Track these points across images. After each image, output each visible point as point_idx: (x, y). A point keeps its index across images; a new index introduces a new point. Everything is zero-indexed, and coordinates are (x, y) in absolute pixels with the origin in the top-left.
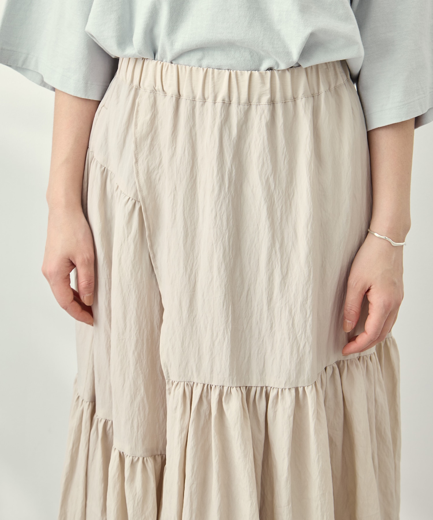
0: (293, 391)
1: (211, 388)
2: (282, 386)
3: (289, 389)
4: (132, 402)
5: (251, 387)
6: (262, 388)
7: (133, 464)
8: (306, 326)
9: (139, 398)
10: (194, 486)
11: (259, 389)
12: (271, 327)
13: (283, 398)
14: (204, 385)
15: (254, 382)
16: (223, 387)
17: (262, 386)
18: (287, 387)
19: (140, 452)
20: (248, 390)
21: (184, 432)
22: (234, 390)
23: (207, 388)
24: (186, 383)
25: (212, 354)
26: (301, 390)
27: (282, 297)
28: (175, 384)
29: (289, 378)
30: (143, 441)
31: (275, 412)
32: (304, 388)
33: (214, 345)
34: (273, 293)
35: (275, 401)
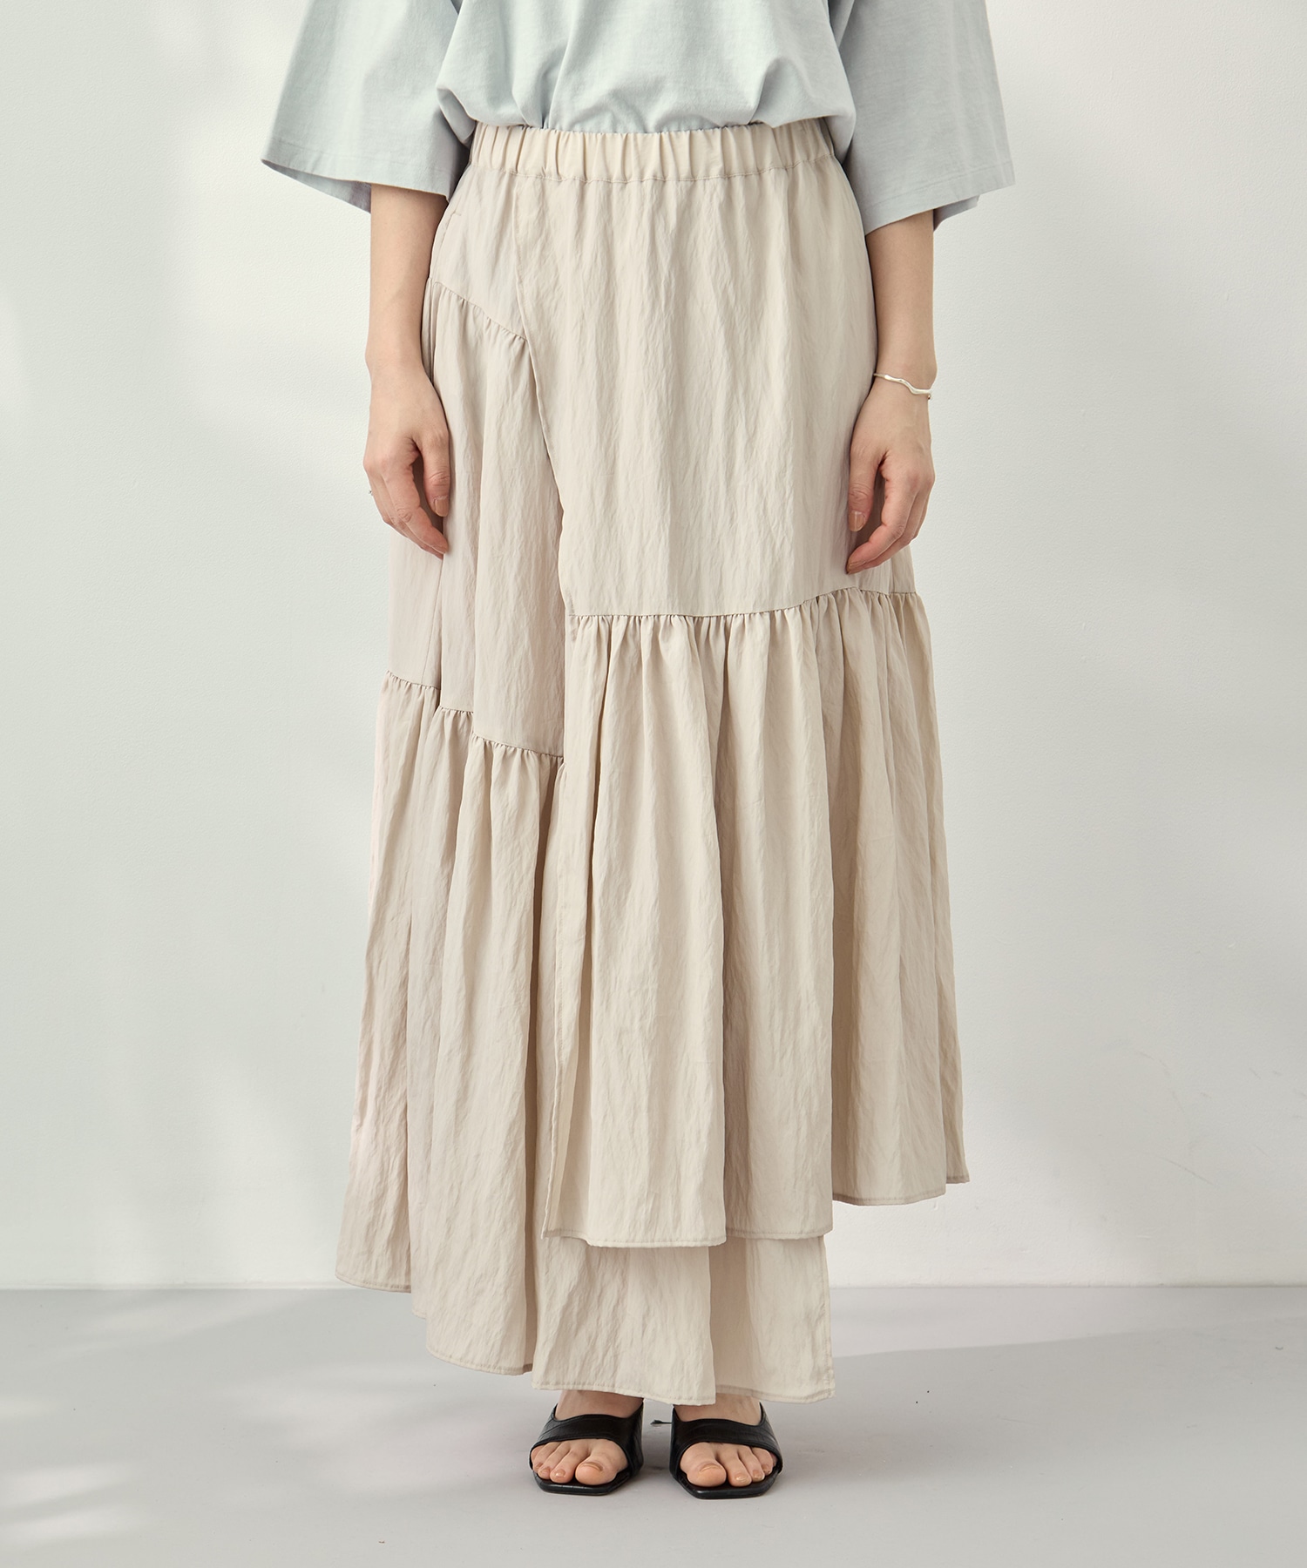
0: (767, 616)
1: (640, 622)
4: (509, 659)
5: (702, 618)
6: (718, 618)
7: (506, 758)
8: (784, 512)
9: (520, 653)
10: (616, 775)
11: (714, 620)
12: (732, 519)
13: (751, 629)
14: (629, 617)
15: (706, 609)
16: (659, 616)
17: (719, 615)
18: (758, 611)
19: (518, 740)
20: (698, 621)
21: (600, 693)
22: (675, 620)
23: (634, 622)
24: (600, 618)
25: (641, 567)
26: (778, 615)
27: (748, 469)
28: (582, 622)
29: (760, 595)
30: (524, 722)
31: (740, 654)
32: (782, 612)
33: (643, 552)
34: (733, 466)
35: (739, 636)
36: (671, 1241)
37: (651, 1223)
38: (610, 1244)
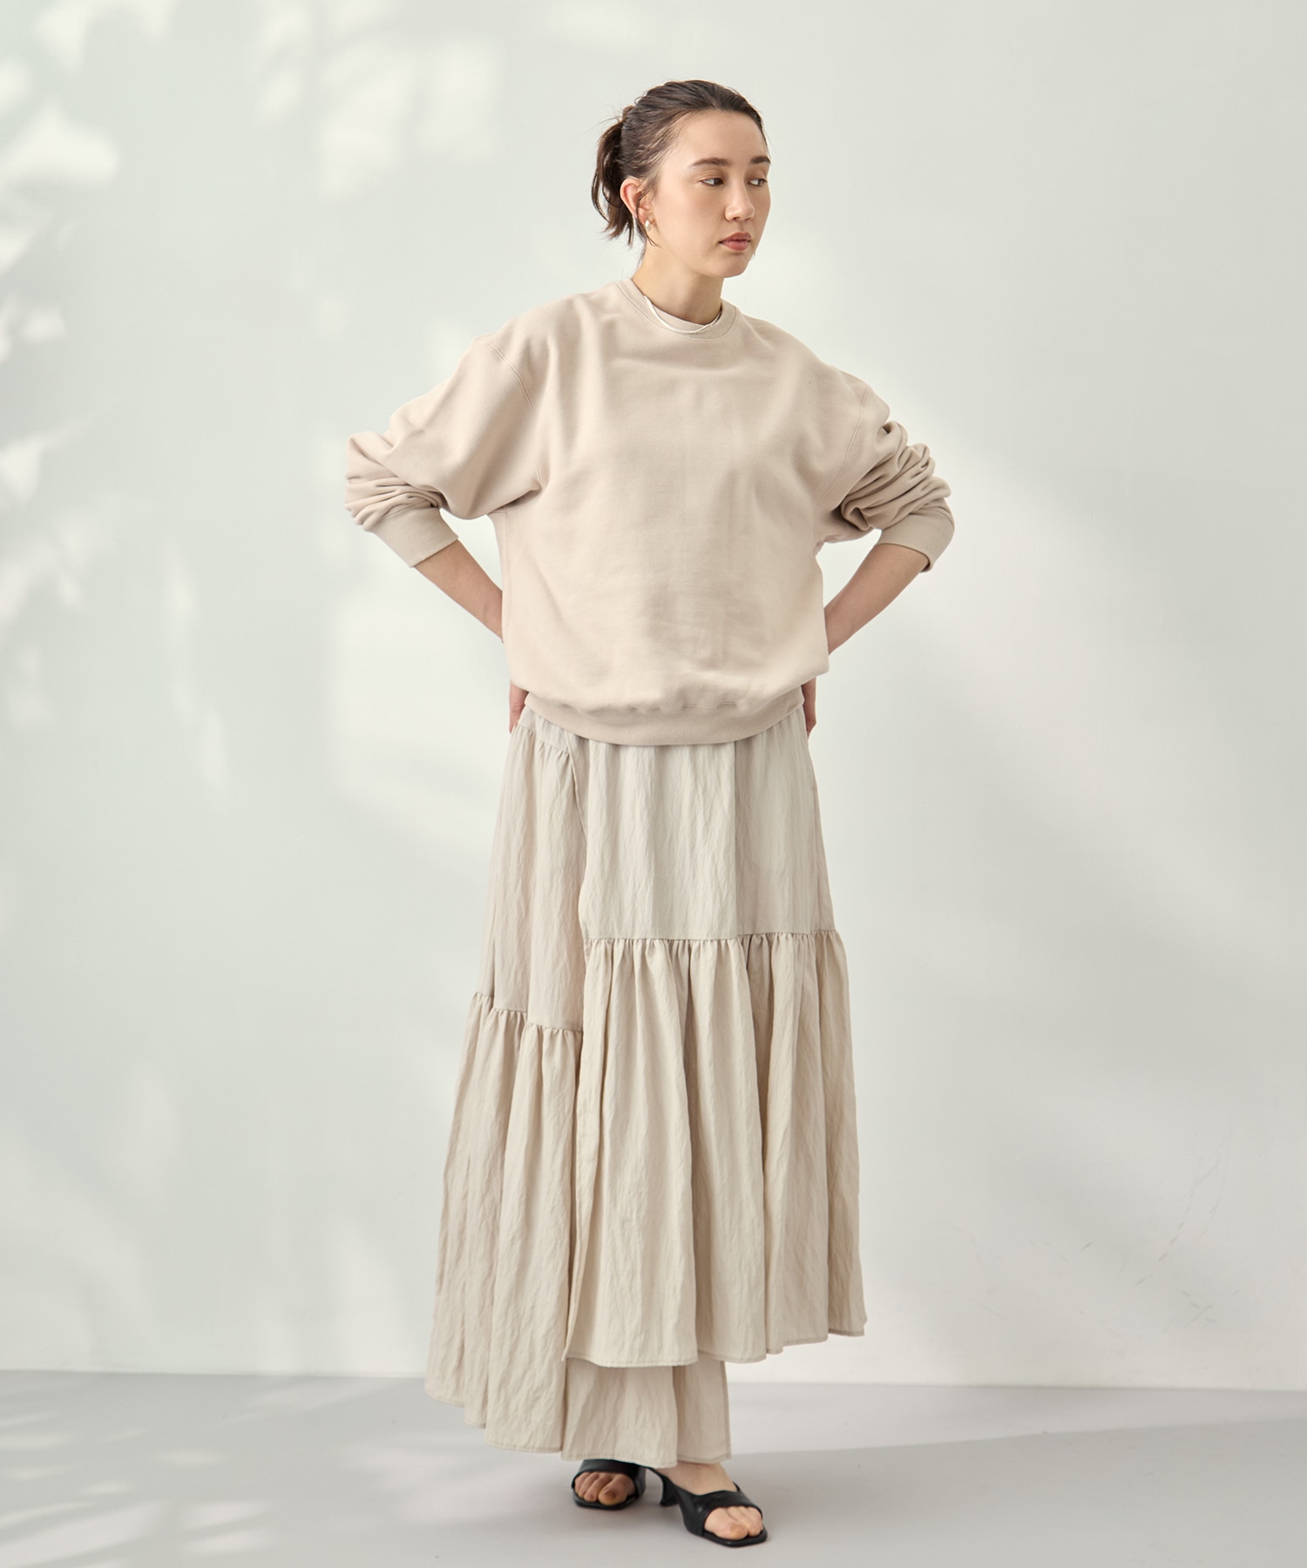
0: (715, 943)
2: (705, 938)
3: (712, 941)
4: (554, 969)
6: (684, 941)
7: (552, 1037)
8: (729, 875)
9: (561, 964)
11: (681, 943)
12: (694, 875)
13: (705, 950)
14: (626, 940)
15: (677, 935)
16: (645, 940)
18: (709, 939)
19: (560, 1023)
20: (671, 943)
22: (657, 943)
23: (629, 946)
25: (634, 906)
26: (723, 943)
27: (705, 843)
29: (712, 929)
30: (564, 1012)
31: (698, 966)
32: (726, 941)
33: (636, 896)
34: (695, 840)
36: (656, 1362)
37: (644, 1349)
38: (615, 1365)
